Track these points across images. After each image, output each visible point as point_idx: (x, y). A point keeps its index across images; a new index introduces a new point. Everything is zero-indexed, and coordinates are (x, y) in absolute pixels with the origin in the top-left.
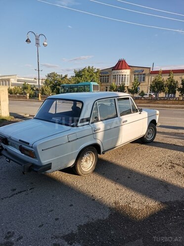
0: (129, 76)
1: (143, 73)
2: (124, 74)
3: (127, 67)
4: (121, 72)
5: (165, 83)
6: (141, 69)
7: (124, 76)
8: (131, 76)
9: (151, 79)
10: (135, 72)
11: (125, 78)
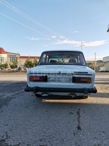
0: (6, 58)
1: (16, 57)
2: (3, 56)
3: (5, 52)
4: (1, 55)
5: (33, 62)
6: (14, 54)
7: (3, 58)
8: (8, 58)
9: (21, 60)
10: (10, 56)
11: (4, 59)
